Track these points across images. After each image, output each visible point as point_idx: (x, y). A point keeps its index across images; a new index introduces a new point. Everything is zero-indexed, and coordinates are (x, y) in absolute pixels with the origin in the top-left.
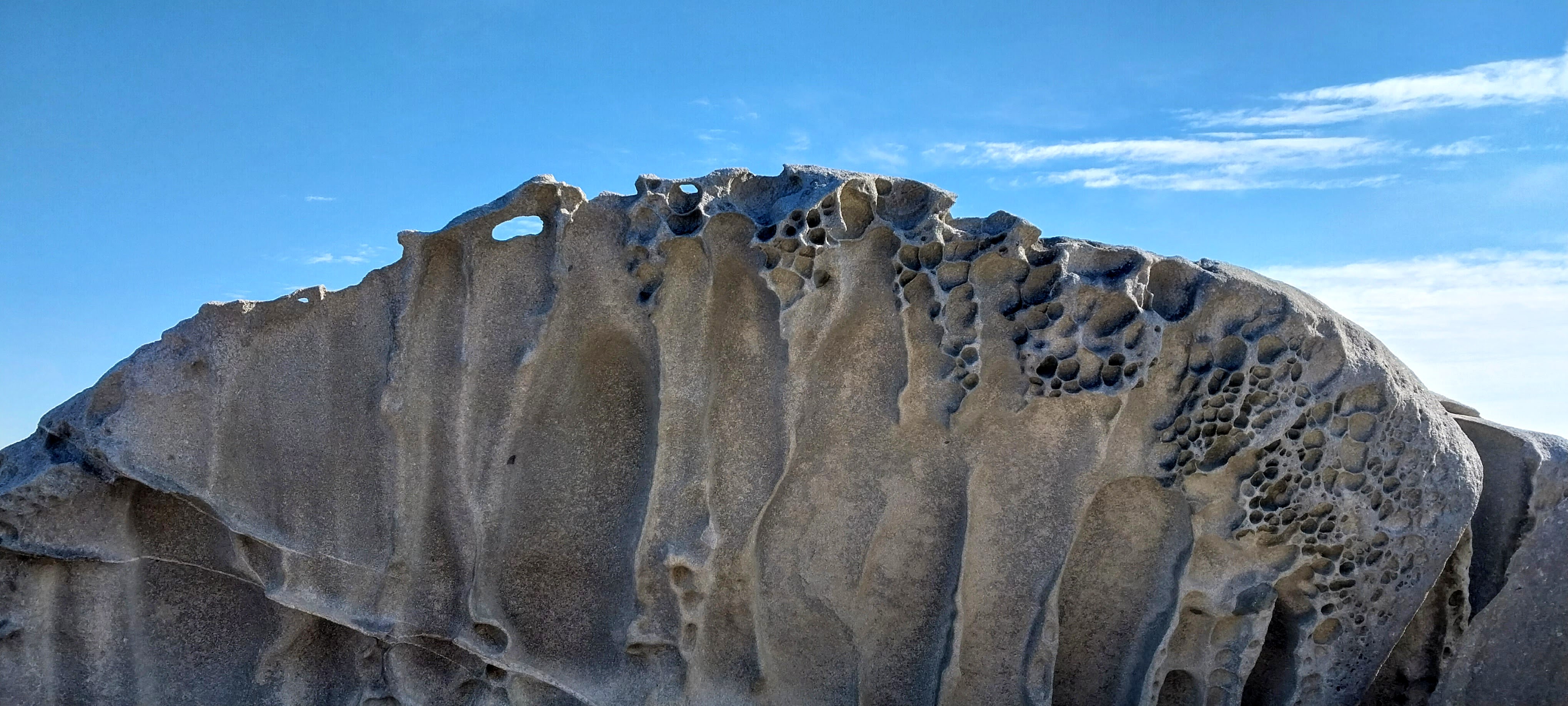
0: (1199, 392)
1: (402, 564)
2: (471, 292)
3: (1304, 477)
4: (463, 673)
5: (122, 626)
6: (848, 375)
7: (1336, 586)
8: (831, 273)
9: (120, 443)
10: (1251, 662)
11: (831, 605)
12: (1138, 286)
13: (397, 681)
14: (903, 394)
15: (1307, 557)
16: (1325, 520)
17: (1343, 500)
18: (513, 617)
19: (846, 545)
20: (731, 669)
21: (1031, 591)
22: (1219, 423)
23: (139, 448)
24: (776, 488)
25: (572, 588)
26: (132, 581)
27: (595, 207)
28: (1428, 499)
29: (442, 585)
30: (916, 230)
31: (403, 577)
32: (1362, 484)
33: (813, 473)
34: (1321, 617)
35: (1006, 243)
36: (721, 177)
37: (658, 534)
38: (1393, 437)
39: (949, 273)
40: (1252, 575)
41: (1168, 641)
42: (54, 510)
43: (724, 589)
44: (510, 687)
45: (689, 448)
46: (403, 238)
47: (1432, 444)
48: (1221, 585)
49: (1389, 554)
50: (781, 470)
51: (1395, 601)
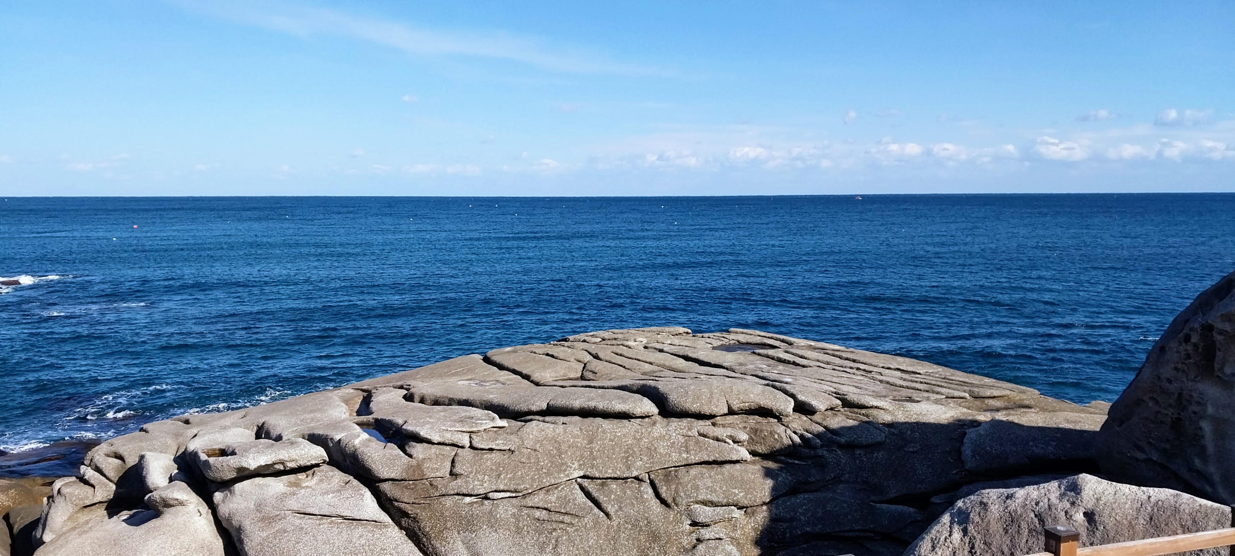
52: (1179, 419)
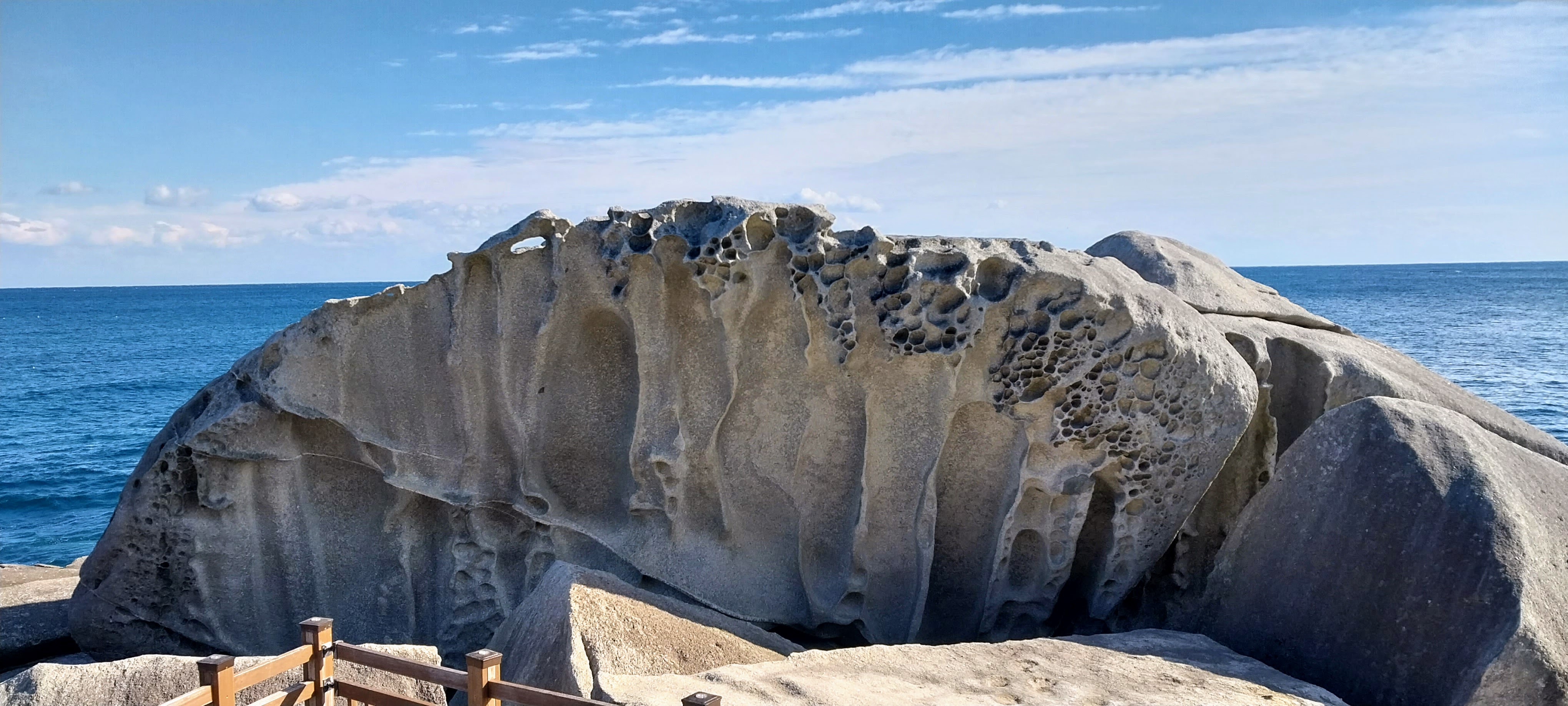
0: (1015, 349)
1: (473, 458)
2: (500, 288)
3: (1103, 406)
4: (521, 526)
5: (295, 496)
6: (771, 334)
7: (1137, 478)
8: (746, 274)
9: (281, 388)
10: (1078, 527)
11: (776, 482)
12: (967, 279)
13: (476, 532)
14: (807, 350)
15: (1112, 458)
16: (1124, 433)
17: (1137, 420)
18: (555, 488)
19: (784, 442)
20: (706, 524)
21: (918, 474)
22: (1033, 370)
23: (293, 391)
24: (728, 408)
25: (595, 469)
26: (298, 469)
27: (580, 229)
28: (1207, 418)
29: (504, 469)
30: (805, 244)
31: (475, 465)
32: (1152, 408)
33: (755, 397)
34: (1129, 498)
35: (867, 253)
36: (667, 207)
37: (645, 439)
38: (1176, 375)
39: (832, 271)
40: (1075, 467)
41: (1013, 511)
42: (245, 431)
43: (696, 474)
44: (553, 535)
45: (663, 384)
46: (451, 256)
47: (1209, 379)
48: (1054, 474)
49: (1176, 456)
50: (728, 397)
51: (1185, 488)
52: (166, 565)
